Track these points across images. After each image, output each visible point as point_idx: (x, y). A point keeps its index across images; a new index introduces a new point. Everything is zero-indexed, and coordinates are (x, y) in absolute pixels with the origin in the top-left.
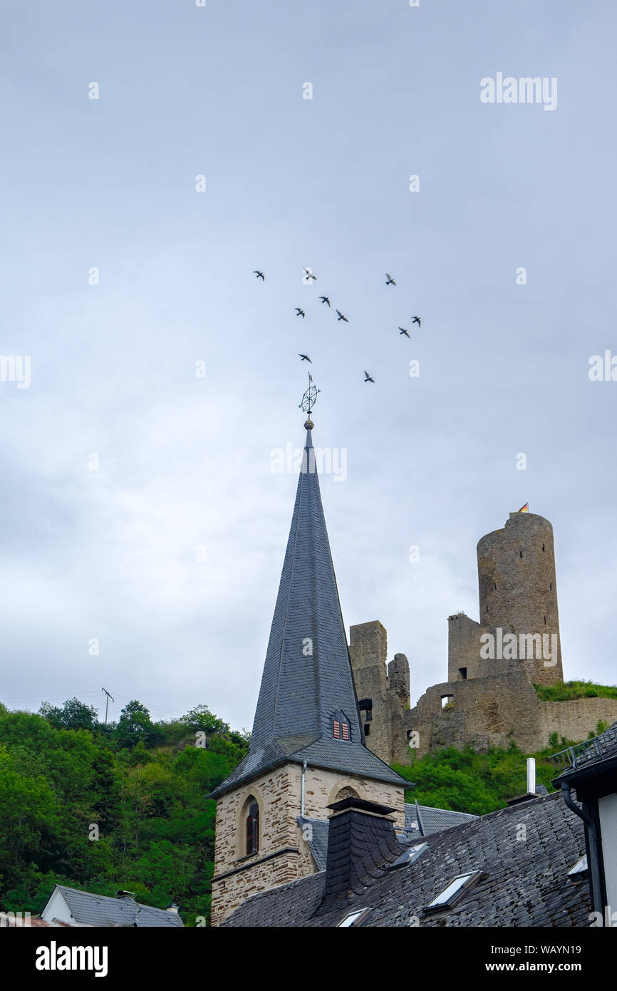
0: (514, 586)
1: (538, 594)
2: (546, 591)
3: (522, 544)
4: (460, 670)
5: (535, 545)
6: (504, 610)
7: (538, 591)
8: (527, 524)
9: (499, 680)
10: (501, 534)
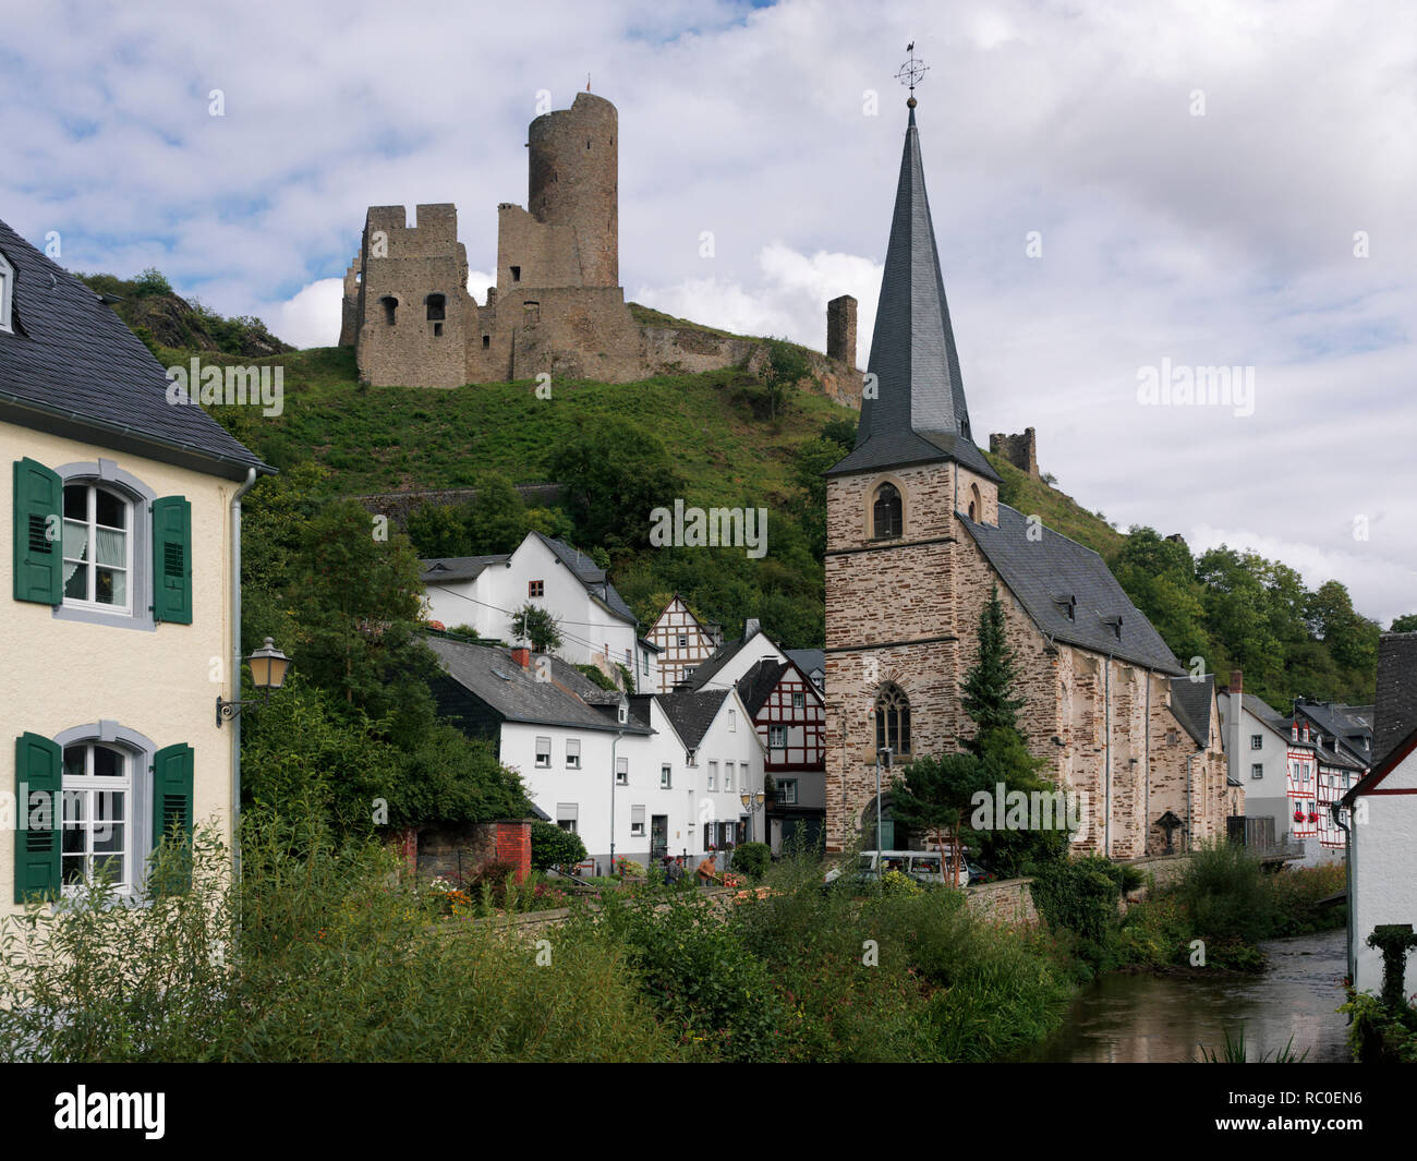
0: (578, 181)
1: (603, 195)
2: (611, 192)
3: (590, 133)
4: (512, 268)
5: (603, 136)
6: (565, 207)
7: (604, 191)
8: (597, 109)
9: (592, 294)
10: (567, 116)
